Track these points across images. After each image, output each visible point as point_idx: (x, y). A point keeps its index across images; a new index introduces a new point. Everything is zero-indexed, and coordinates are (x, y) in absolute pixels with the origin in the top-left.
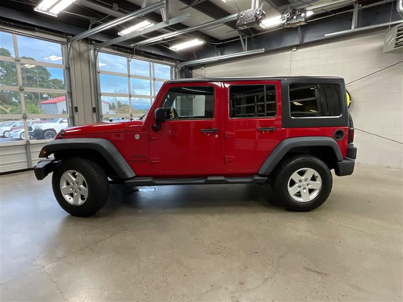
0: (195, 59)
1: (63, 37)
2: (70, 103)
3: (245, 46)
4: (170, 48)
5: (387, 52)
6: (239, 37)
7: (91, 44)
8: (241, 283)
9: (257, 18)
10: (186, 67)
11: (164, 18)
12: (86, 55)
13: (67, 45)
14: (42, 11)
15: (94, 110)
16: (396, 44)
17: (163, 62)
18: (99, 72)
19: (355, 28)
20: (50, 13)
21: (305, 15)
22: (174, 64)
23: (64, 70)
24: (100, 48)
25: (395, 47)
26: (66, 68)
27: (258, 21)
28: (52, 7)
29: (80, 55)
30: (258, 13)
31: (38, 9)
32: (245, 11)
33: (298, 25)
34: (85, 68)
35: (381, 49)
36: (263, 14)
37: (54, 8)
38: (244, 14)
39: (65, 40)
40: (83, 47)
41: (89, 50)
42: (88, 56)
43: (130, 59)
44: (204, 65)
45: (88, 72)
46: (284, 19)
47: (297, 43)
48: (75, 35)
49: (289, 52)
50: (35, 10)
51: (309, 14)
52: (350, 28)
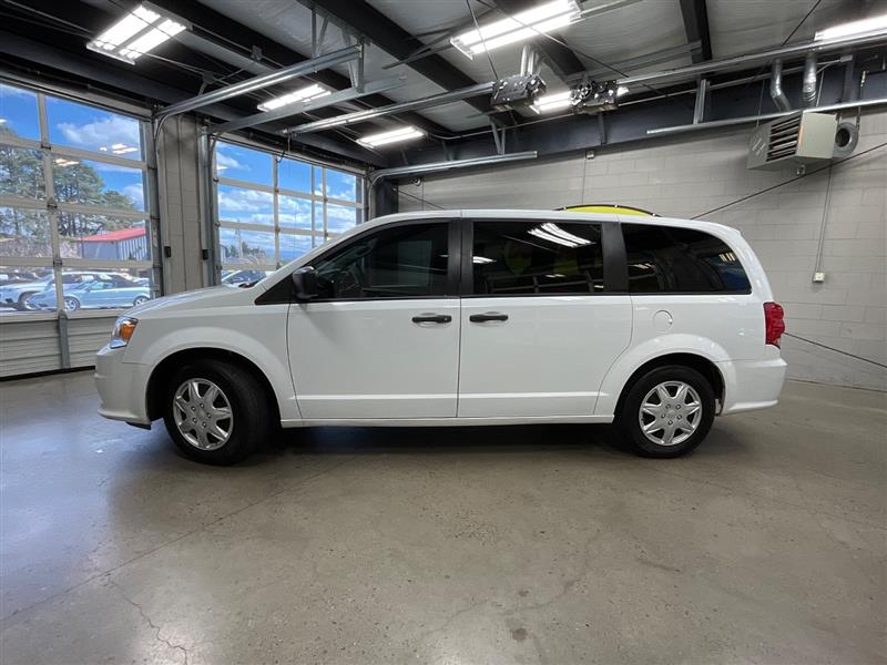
0: (403, 165)
1: (144, 107)
2: (155, 239)
3: (500, 146)
4: (357, 141)
5: (753, 169)
6: (490, 127)
7: (203, 124)
8: (523, 594)
9: (530, 92)
10: (385, 179)
11: (355, 81)
12: (191, 145)
13: (153, 123)
14: (104, 50)
15: (204, 255)
16: (770, 154)
17: (343, 167)
18: (217, 181)
19: (699, 122)
20: (119, 55)
21: (615, 93)
22: (364, 172)
23: (144, 173)
24: (221, 132)
25: (768, 160)
26: (149, 168)
27: (531, 98)
28: (124, 45)
29: (179, 143)
30: (533, 82)
31: (95, 47)
32: (510, 78)
33: (602, 109)
34: (189, 171)
35: (743, 161)
36: (541, 86)
37: (130, 47)
38: (505, 83)
39: (148, 112)
40: (185, 129)
41: (196, 136)
42: (196, 147)
43: (279, 158)
44: (423, 177)
45: (194, 179)
46: (577, 98)
47: (598, 144)
48: (169, 104)
49: (580, 161)
50: (89, 47)
51: (622, 91)
52: (692, 122)
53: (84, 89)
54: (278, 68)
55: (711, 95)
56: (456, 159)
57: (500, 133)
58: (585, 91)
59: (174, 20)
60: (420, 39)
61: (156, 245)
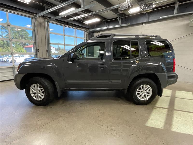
1: (32, 15)
2: (35, 47)
4: (84, 22)
6: (117, 18)
7: (46, 19)
9: (129, 7)
10: (91, 32)
11: (82, 6)
12: (43, 24)
13: (34, 19)
14: (21, 0)
15: (47, 51)
17: (81, 29)
18: (50, 33)
19: (176, 14)
20: (25, 2)
21: (152, 6)
22: (86, 30)
23: (32, 31)
24: (50, 21)
27: (129, 8)
29: (40, 24)
30: (130, 4)
32: (123, 3)
33: (148, 11)
34: (43, 31)
35: (188, 24)
36: (132, 5)
38: (122, 5)
39: (33, 16)
40: (42, 20)
41: (45, 22)
42: (45, 25)
43: (65, 27)
44: (100, 31)
45: (44, 33)
46: (141, 9)
47: (146, 21)
48: (37, 14)
49: (141, 26)
51: (154, 6)
52: (173, 14)
53: (17, 11)
54: (62, 3)
55: (180, 6)
56: (108, 26)
57: (120, 19)
58: (143, 6)
61: (35, 49)
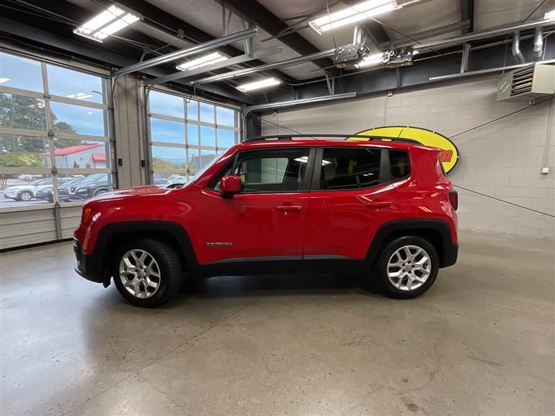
0: (265, 103)
1: (106, 69)
2: (113, 154)
3: (331, 89)
4: (237, 88)
6: (324, 77)
7: (141, 79)
9: (360, 55)
10: (254, 112)
11: (247, 51)
12: (134, 93)
13: (111, 79)
14: (84, 34)
15: (143, 164)
16: (512, 92)
17: (227, 105)
18: (150, 116)
19: (465, 72)
20: (93, 37)
21: (411, 53)
22: (239, 108)
23: (105, 112)
24: (153, 84)
25: (511, 95)
26: (108, 109)
27: (360, 57)
28: (98, 30)
29: (126, 92)
30: (362, 49)
31: (79, 32)
32: (346, 46)
33: (403, 65)
34: (132, 109)
35: (494, 96)
36: (367, 51)
37: (101, 31)
38: (343, 50)
39: (108, 73)
40: (130, 83)
41: (137, 87)
42: (137, 95)
43: (188, 100)
44: (277, 110)
45: (136, 115)
46: (387, 58)
47: (394, 86)
48: (122, 67)
49: (383, 98)
50: (75, 32)
51: (415, 53)
52: (459, 72)
53: (69, 59)
54: (196, 44)
55: (472, 53)
56: (300, 98)
57: (331, 81)
58: (392, 53)
59: (133, 14)
60: (285, 22)
61: (113, 158)
